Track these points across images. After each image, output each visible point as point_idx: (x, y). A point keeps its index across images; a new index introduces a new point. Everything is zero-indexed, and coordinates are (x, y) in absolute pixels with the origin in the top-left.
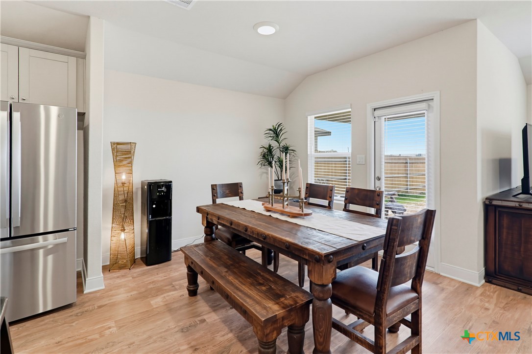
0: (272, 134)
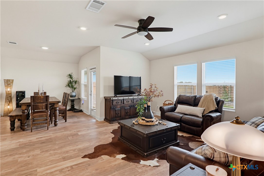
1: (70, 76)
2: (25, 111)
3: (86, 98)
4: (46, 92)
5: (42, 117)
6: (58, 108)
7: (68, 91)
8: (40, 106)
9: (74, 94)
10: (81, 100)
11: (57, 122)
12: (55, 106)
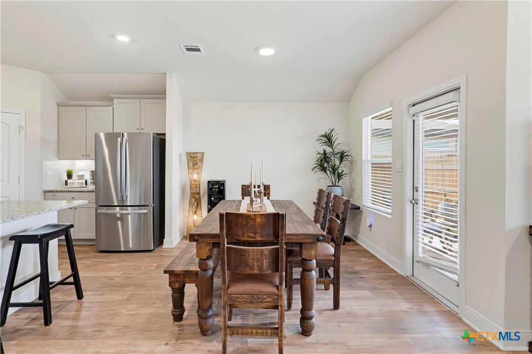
0: (325, 139)
1: (328, 139)
2: (207, 265)
3: (390, 211)
4: (269, 186)
5: (258, 302)
6: (314, 261)
7: (323, 181)
8: (251, 257)
9: (337, 191)
10: (362, 212)
11: (311, 318)
12: (305, 255)
